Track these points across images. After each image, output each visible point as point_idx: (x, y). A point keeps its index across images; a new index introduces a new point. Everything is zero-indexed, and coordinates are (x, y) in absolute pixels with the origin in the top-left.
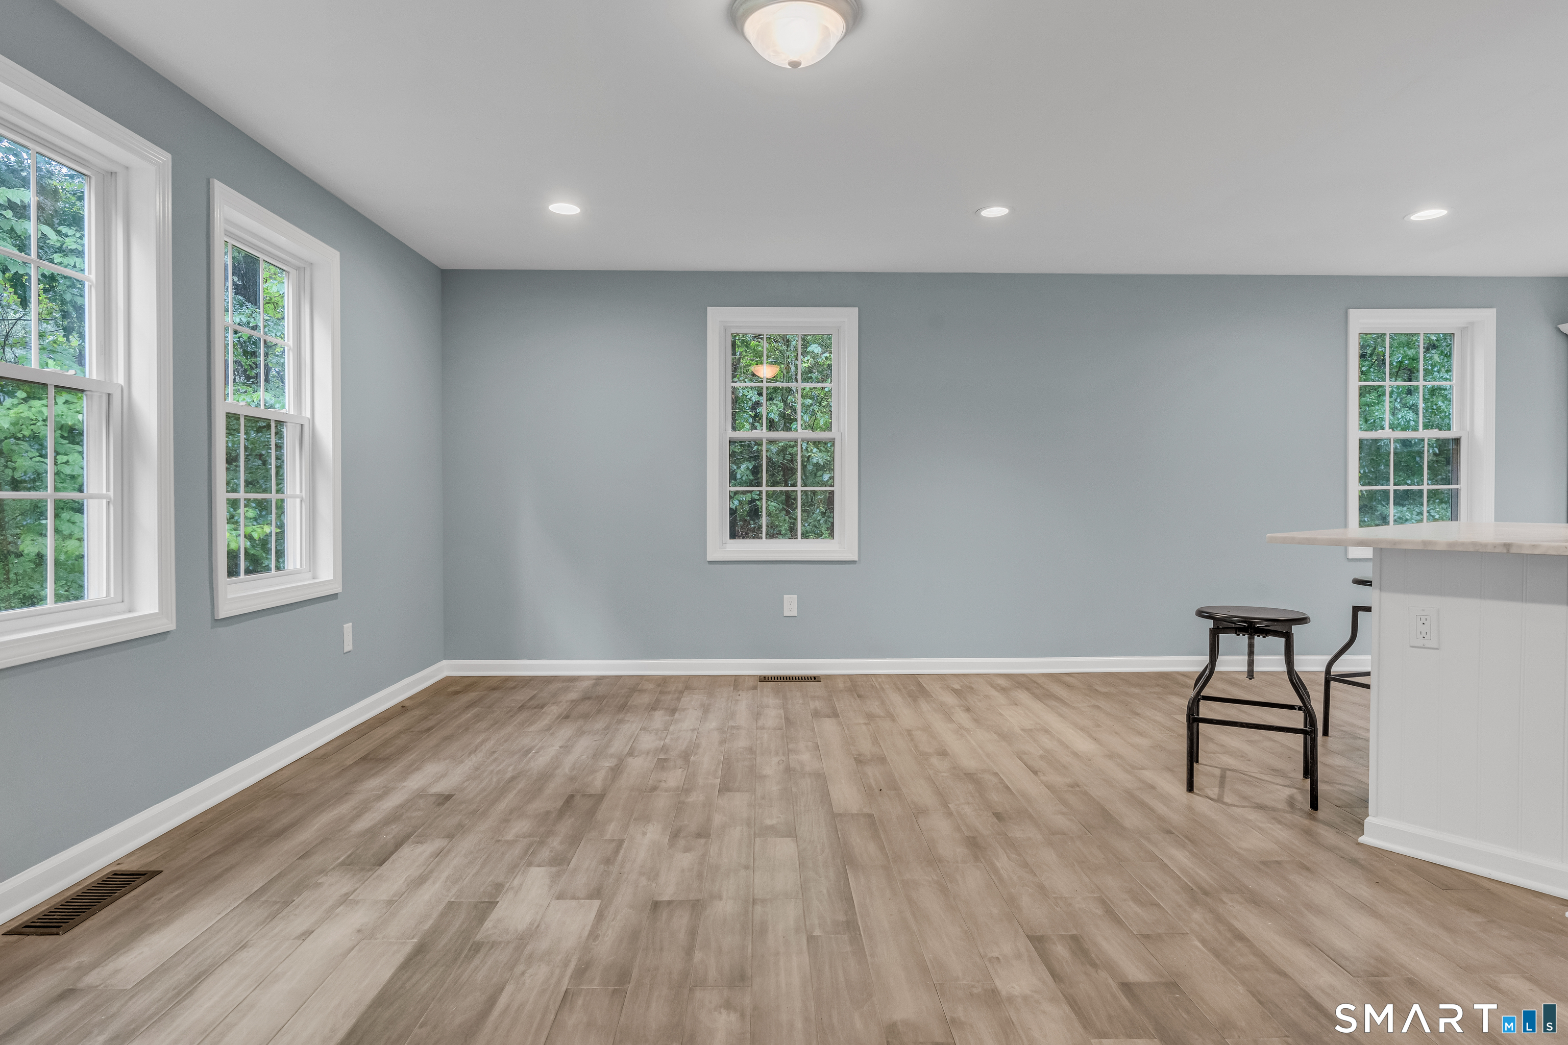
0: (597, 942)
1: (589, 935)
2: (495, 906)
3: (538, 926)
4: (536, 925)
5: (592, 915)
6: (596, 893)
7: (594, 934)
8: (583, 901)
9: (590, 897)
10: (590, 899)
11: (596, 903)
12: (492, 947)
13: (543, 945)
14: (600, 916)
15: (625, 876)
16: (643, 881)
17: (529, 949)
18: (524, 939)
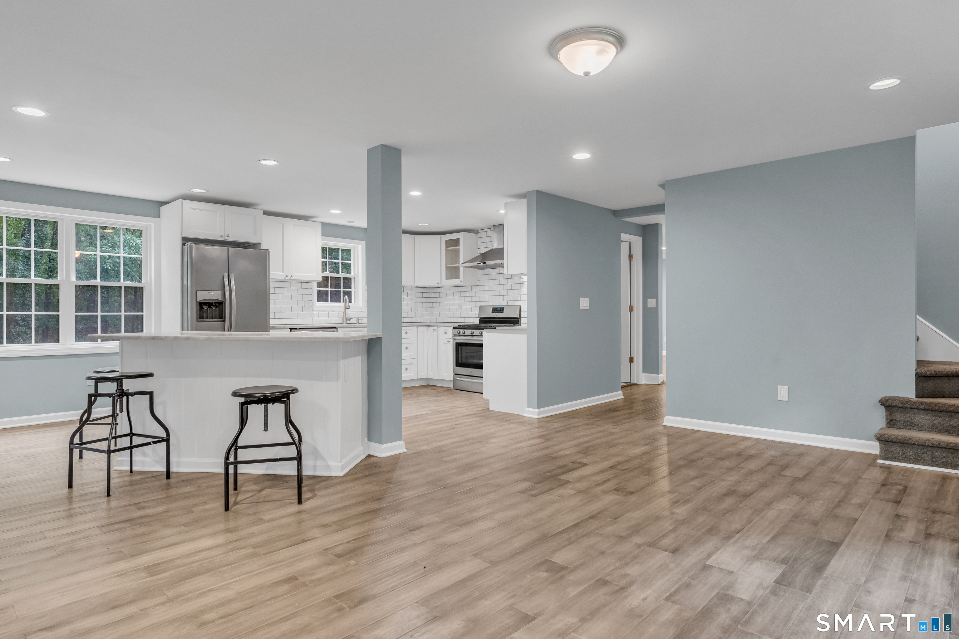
0: (716, 545)
1: (719, 549)
2: (776, 580)
3: (748, 561)
4: (749, 562)
5: (713, 557)
6: (706, 568)
7: (717, 549)
8: (716, 566)
9: (711, 567)
10: (712, 566)
11: (709, 562)
12: (775, 559)
13: (746, 552)
14: (709, 556)
15: (682, 572)
16: (672, 566)
17: (755, 553)
18: (757, 558)
